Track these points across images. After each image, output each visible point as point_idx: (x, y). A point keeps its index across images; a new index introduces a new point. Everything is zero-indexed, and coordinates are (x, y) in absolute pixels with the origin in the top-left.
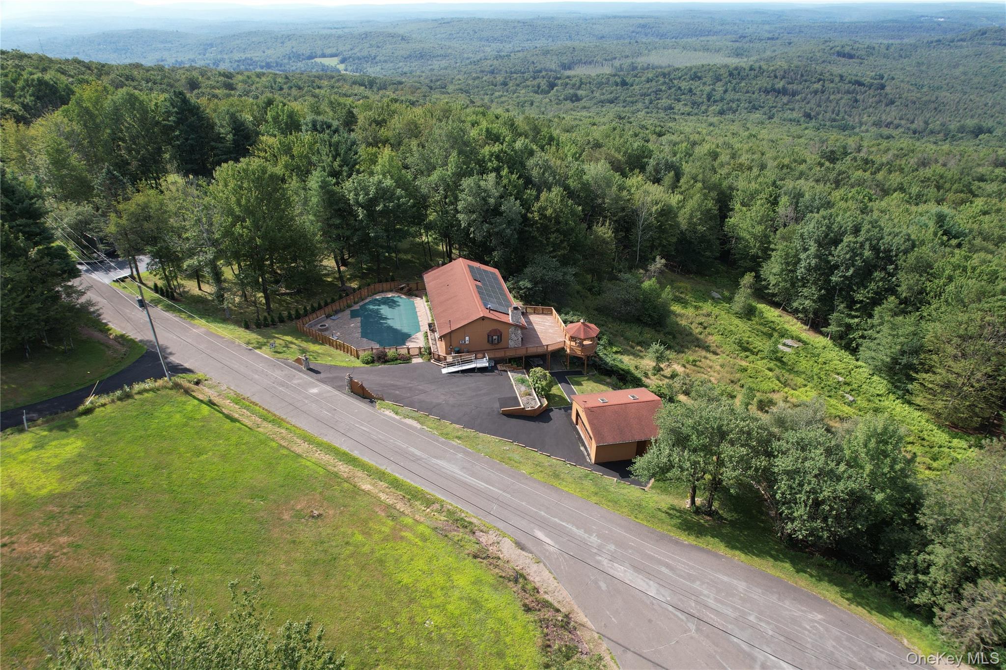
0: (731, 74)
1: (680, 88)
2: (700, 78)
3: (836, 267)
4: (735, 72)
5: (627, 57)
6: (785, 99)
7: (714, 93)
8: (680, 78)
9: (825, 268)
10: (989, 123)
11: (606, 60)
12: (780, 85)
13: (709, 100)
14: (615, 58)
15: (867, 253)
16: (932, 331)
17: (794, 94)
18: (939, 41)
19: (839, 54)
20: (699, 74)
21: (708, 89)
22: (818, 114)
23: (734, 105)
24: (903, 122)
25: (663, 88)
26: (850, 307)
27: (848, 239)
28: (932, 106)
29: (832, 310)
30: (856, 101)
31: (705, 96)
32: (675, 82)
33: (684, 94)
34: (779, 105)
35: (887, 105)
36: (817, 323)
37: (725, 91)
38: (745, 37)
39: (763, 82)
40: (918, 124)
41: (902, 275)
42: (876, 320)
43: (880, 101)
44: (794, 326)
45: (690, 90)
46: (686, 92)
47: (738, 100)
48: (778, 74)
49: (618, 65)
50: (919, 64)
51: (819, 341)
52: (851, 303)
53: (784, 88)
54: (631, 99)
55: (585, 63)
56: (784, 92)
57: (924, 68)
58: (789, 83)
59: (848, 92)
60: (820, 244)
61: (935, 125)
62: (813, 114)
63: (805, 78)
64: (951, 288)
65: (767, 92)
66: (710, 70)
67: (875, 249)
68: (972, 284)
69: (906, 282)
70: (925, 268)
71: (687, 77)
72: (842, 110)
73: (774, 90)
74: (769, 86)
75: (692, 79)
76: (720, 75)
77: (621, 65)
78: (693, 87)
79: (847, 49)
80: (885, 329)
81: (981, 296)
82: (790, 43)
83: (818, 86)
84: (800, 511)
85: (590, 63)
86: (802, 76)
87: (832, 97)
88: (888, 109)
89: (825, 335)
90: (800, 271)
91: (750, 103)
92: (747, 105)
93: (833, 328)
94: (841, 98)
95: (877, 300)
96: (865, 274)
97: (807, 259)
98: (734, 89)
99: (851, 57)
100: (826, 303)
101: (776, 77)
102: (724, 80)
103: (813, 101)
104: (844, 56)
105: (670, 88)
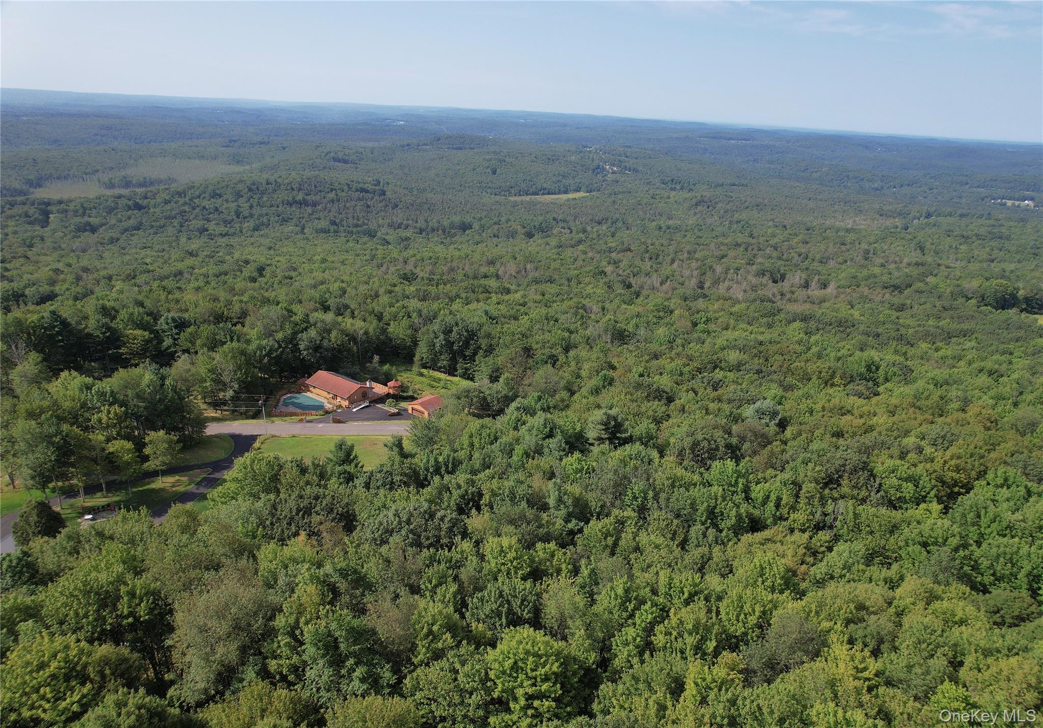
0: (250, 190)
1: (204, 208)
2: (220, 196)
3: (454, 343)
4: (254, 187)
5: (112, 169)
6: (309, 210)
7: (241, 210)
8: (199, 197)
9: (449, 344)
10: (468, 219)
11: (86, 174)
12: (300, 197)
13: (238, 217)
14: (97, 171)
15: (465, 334)
16: (500, 360)
17: (314, 204)
18: (408, 145)
19: (335, 160)
20: (218, 192)
21: (233, 206)
22: (342, 220)
23: (265, 220)
24: (410, 222)
25: (187, 208)
26: (464, 360)
27: (455, 329)
28: (426, 206)
29: (457, 363)
30: (368, 207)
31: (233, 213)
32: (196, 201)
33: (211, 213)
34: (306, 216)
35: (393, 209)
36: (451, 371)
37: (251, 207)
38: (235, 141)
39: (282, 195)
40: (421, 224)
41: (480, 340)
42: (477, 362)
43: (387, 206)
44: (443, 376)
45: (216, 209)
46: (212, 211)
47: (266, 215)
48: (294, 187)
49: (106, 180)
50: (402, 167)
51: (456, 379)
52: (465, 357)
53: (304, 199)
54: (158, 224)
55: (58, 178)
56: (304, 203)
57: (406, 171)
58: (307, 195)
59: (359, 199)
60: (444, 333)
61: (433, 223)
62: (338, 221)
63: (319, 188)
64: (501, 341)
65: (290, 205)
66: (227, 186)
67: (467, 331)
68: (508, 339)
69: (484, 343)
70: (488, 336)
71: (207, 195)
72: (360, 216)
73: (296, 202)
74: (290, 199)
75: (213, 198)
76: (240, 191)
77: (110, 180)
78: (218, 206)
79: (340, 155)
80: (483, 364)
81: (512, 341)
82: (284, 148)
83: (332, 195)
84: (496, 402)
85: (66, 178)
86: (316, 186)
87: (348, 205)
88: (395, 211)
89: (456, 376)
90: (438, 348)
91: (279, 216)
92: (277, 218)
93: (460, 371)
94: (356, 205)
95: (475, 354)
96: (467, 344)
97: (440, 341)
98: (259, 204)
99: (345, 162)
100: (454, 360)
101: (293, 189)
102: (245, 196)
103: (334, 210)
104: (339, 161)
105: (194, 209)
